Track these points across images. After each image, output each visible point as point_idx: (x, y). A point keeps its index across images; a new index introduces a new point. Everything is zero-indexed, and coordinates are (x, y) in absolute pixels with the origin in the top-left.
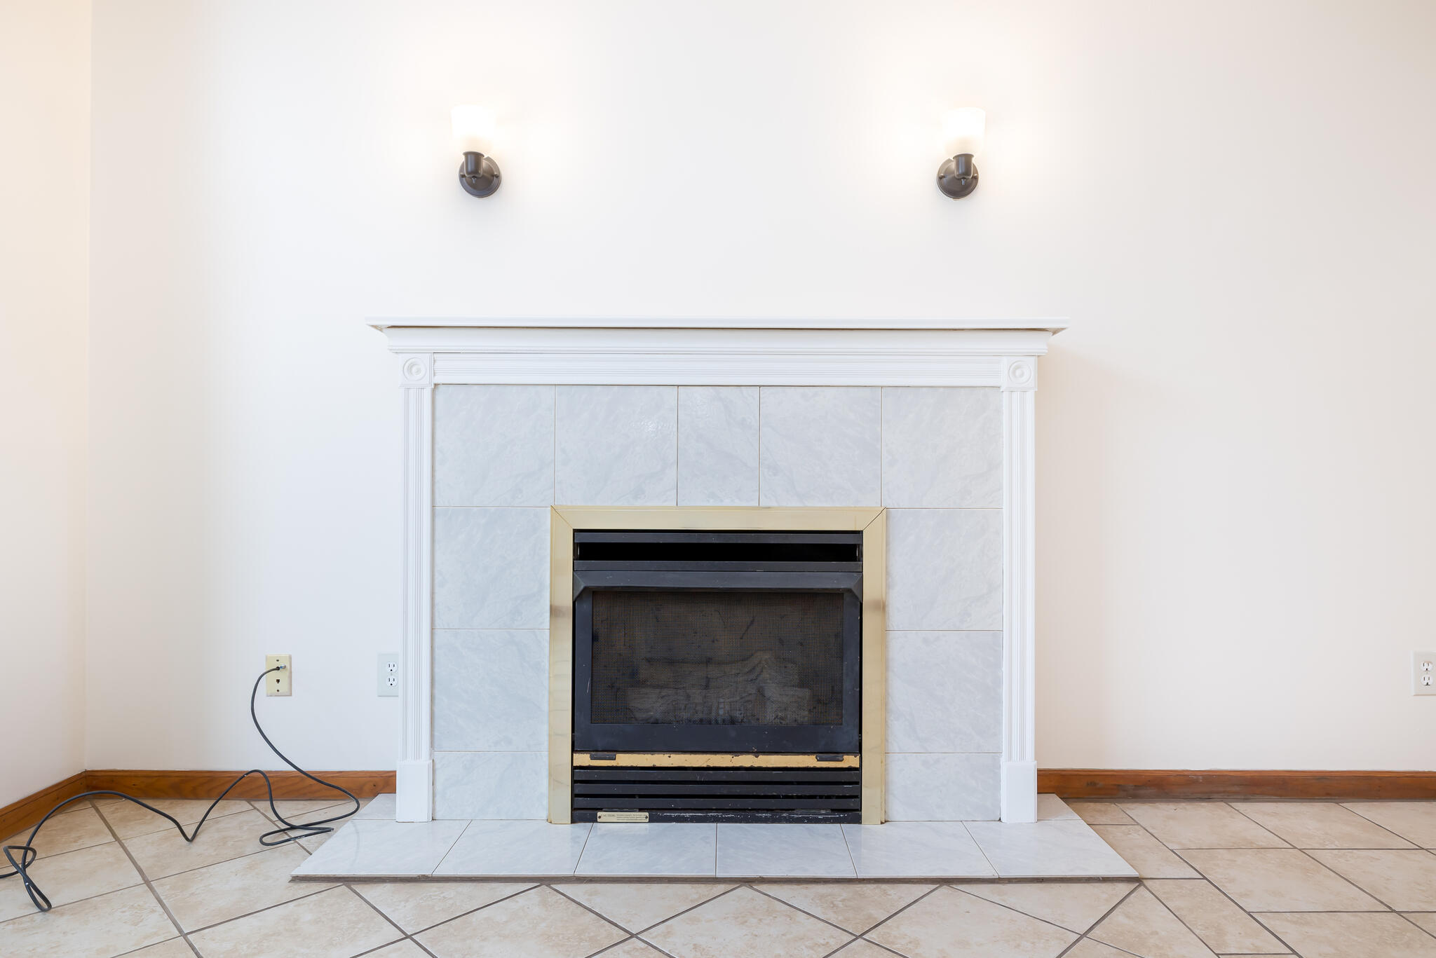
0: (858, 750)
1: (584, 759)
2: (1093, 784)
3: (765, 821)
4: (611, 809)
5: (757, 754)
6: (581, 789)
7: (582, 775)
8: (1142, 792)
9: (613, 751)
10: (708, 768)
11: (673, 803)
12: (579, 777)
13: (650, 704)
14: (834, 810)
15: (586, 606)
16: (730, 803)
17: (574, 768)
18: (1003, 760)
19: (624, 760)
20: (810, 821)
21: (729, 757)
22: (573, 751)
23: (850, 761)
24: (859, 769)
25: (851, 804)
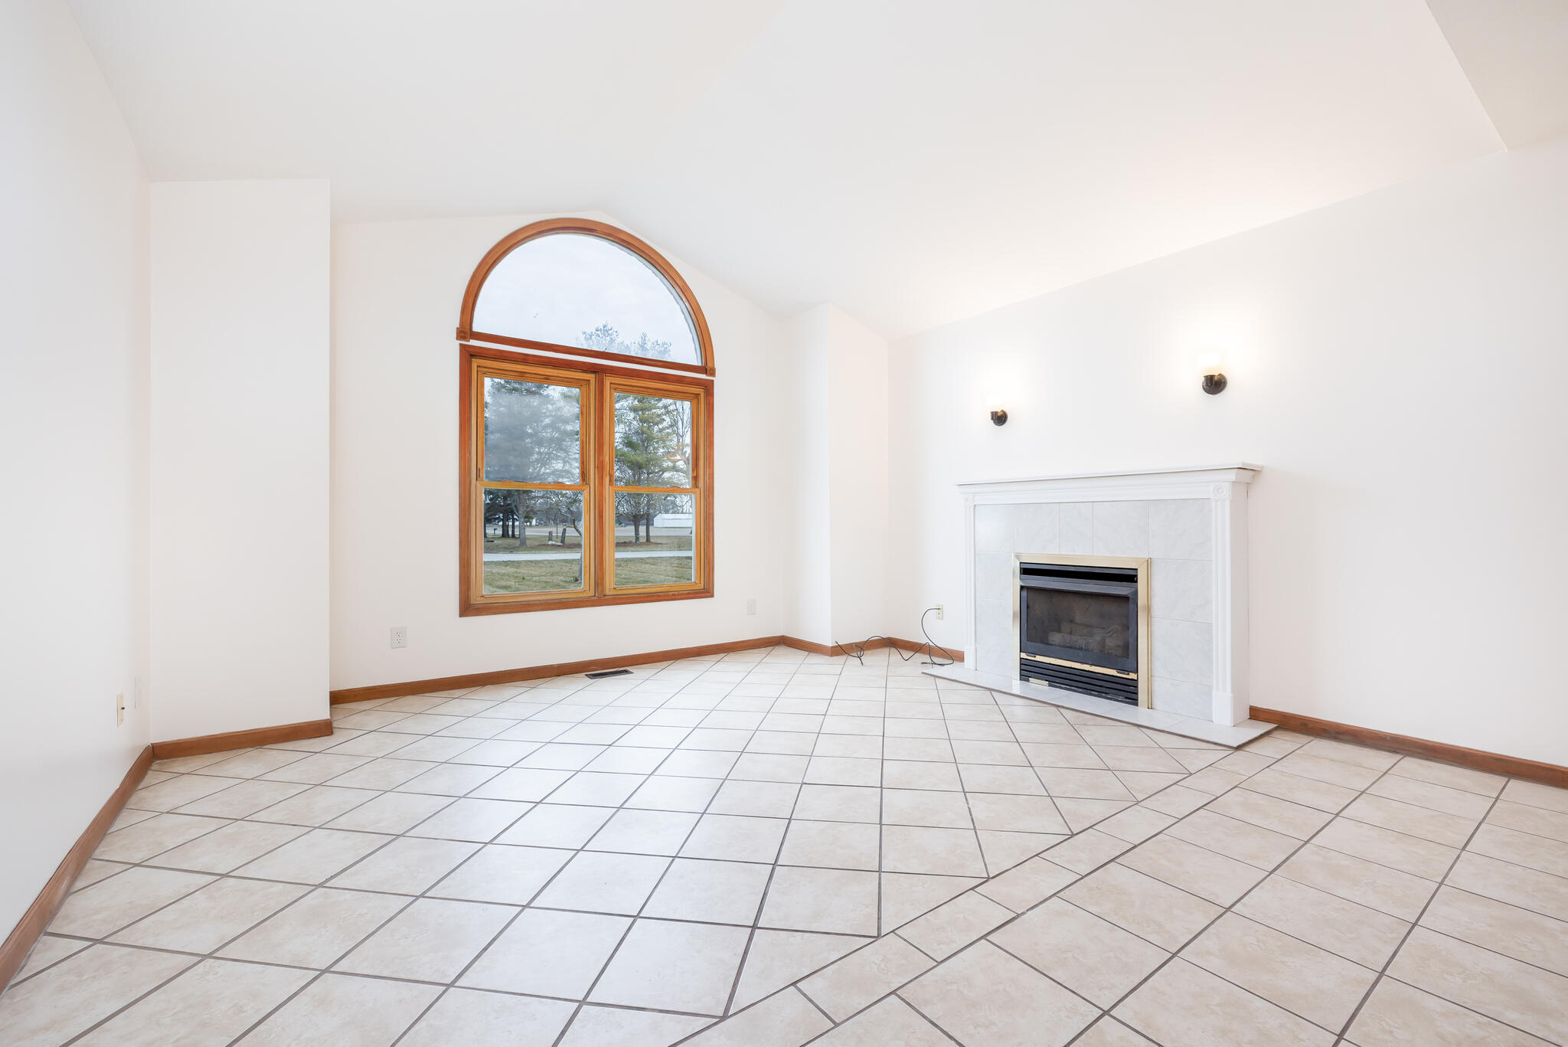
0: (1136, 672)
1: (1024, 655)
2: (1306, 725)
3: (1095, 696)
4: (1034, 678)
5: (1091, 665)
6: (1024, 667)
7: (1023, 662)
8: (1341, 736)
9: (1035, 654)
10: (1071, 668)
11: (1058, 680)
12: (1023, 663)
13: (1056, 638)
14: (1126, 698)
15: (1025, 593)
16: (1080, 685)
17: (1021, 659)
18: (1214, 692)
19: (1039, 658)
20: (1115, 700)
21: (1079, 664)
22: (1021, 651)
23: (1132, 676)
24: (1137, 680)
25: (1134, 696)
